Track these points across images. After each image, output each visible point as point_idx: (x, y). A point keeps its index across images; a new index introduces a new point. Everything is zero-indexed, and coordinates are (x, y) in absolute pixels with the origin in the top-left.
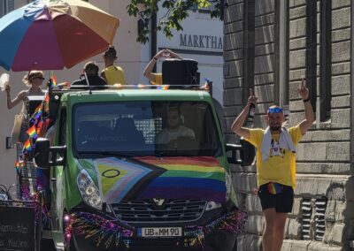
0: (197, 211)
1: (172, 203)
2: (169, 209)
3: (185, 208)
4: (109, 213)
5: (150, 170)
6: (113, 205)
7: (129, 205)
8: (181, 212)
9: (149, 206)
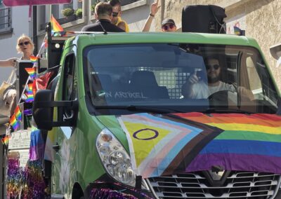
0: (268, 188)
1: (234, 176)
2: (230, 186)
3: (252, 185)
4: (145, 191)
5: (201, 131)
6: (151, 179)
7: (173, 180)
8: (248, 190)
9: (202, 181)
